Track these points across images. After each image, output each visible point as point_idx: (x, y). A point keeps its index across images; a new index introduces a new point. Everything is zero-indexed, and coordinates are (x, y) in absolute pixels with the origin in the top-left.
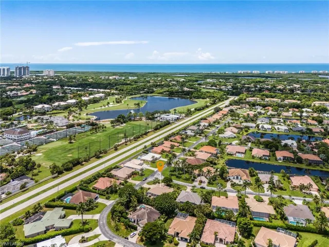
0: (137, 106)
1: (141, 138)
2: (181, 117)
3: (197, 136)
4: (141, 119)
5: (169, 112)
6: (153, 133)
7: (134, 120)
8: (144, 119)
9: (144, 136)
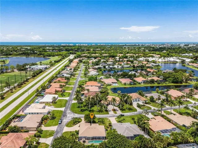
0: (2, 63)
1: (24, 85)
2: (48, 67)
3: (72, 77)
4: (13, 71)
5: (37, 64)
6: (32, 79)
7: (6, 72)
8: (15, 70)
9: (26, 82)
